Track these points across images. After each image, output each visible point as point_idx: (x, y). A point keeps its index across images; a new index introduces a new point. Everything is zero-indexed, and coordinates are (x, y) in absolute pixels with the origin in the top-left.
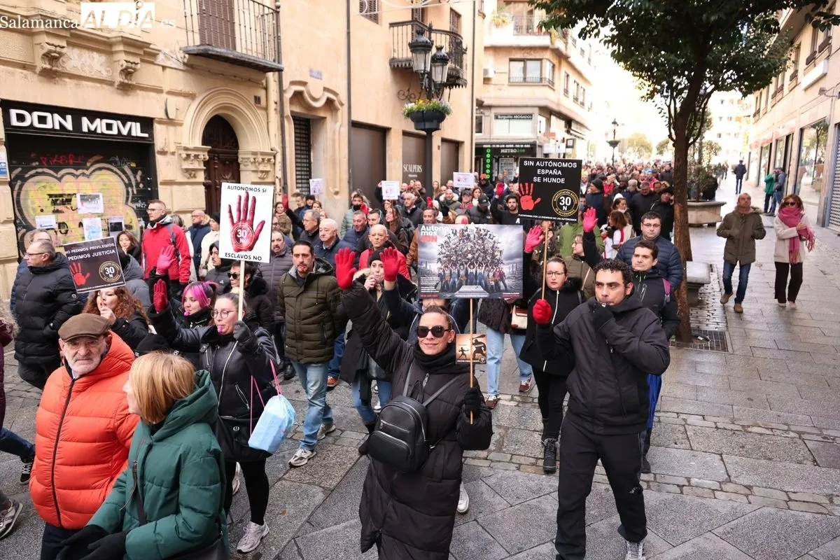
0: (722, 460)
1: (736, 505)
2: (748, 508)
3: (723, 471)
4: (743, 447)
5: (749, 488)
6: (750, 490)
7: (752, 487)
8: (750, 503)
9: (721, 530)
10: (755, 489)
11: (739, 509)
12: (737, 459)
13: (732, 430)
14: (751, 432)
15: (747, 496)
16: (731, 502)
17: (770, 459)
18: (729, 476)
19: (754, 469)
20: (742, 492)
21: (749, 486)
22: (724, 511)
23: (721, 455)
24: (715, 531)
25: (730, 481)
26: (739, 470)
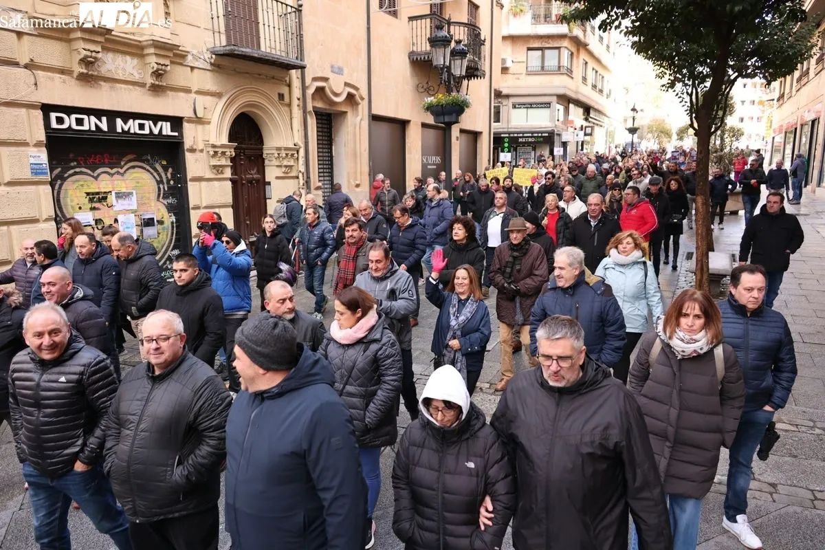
1: (760, 503)
2: (772, 507)
6: (774, 488)
7: (777, 485)
8: (774, 501)
10: (779, 487)
11: (763, 507)
15: (771, 494)
16: (755, 500)
17: (795, 457)
19: (778, 467)
20: (767, 490)
21: (774, 484)
26: (764, 468)
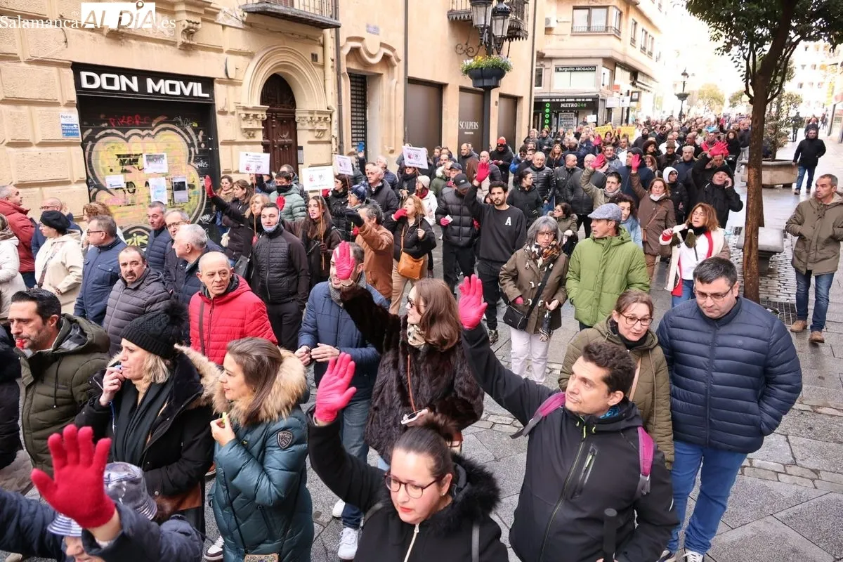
0: (788, 441)
1: (800, 489)
2: (813, 493)
3: (789, 453)
4: (811, 429)
5: (816, 472)
6: (816, 474)
7: (819, 471)
8: (816, 488)
9: (783, 514)
10: (822, 474)
11: (803, 493)
12: (804, 441)
13: (800, 410)
14: (820, 413)
15: (813, 480)
16: (795, 486)
18: (795, 459)
19: (822, 452)
20: (808, 476)
21: (816, 470)
22: (787, 495)
23: (787, 436)
24: (777, 515)
25: (796, 464)
26: (806, 453)
